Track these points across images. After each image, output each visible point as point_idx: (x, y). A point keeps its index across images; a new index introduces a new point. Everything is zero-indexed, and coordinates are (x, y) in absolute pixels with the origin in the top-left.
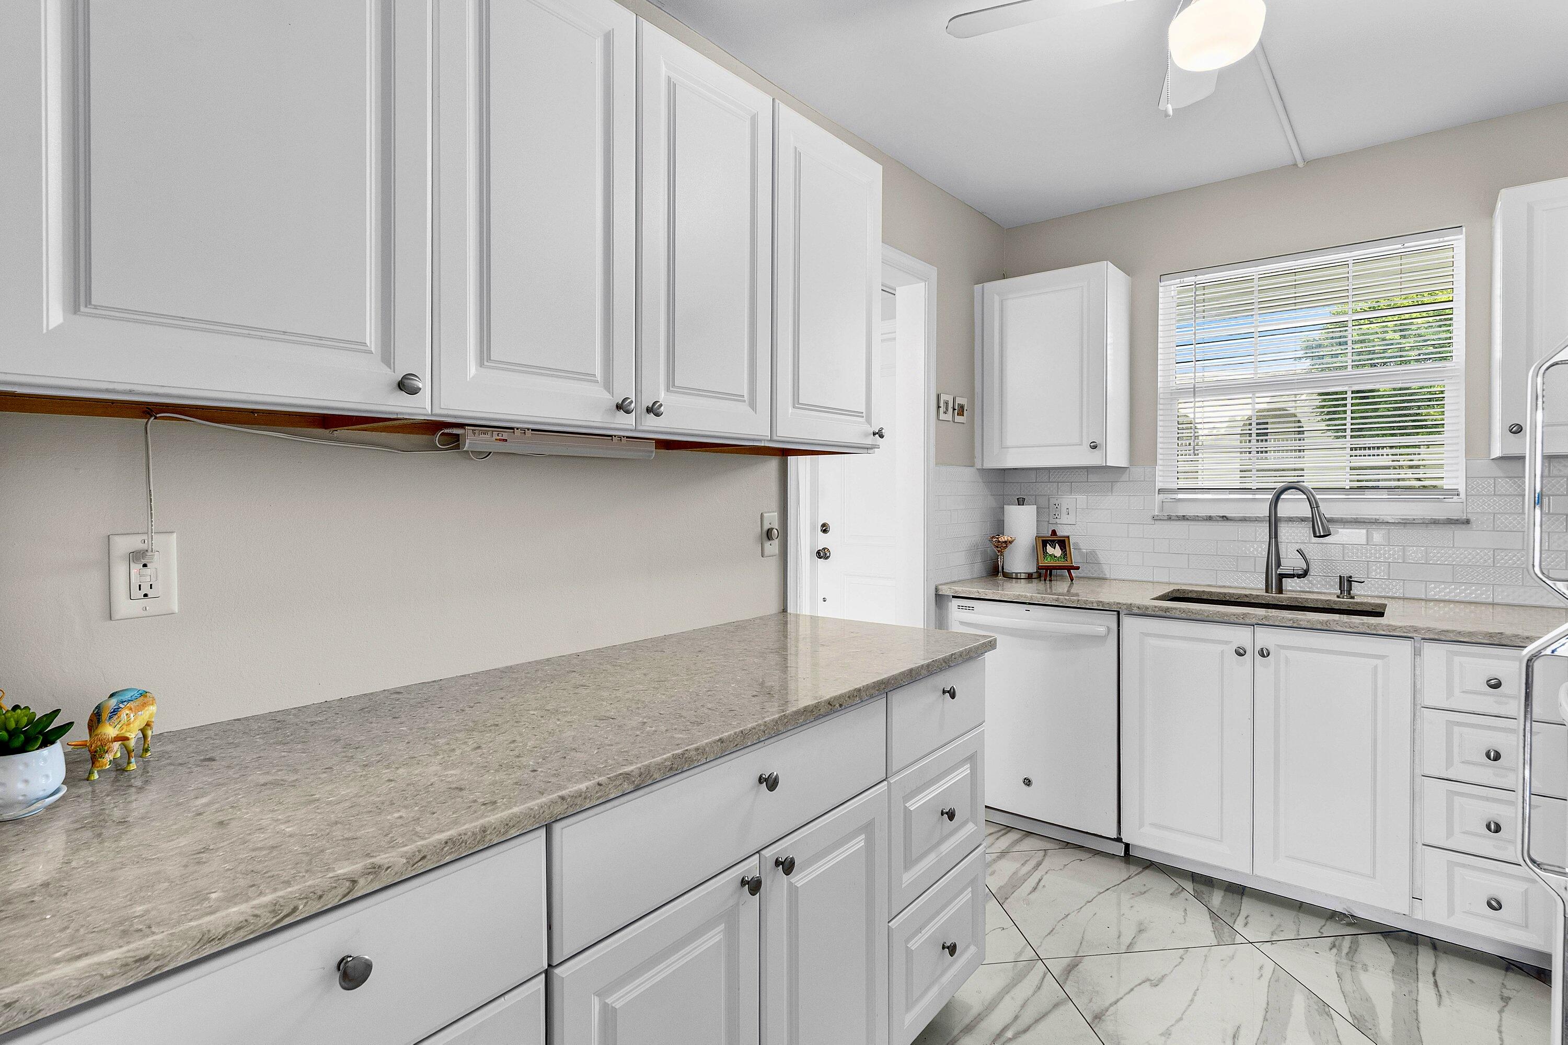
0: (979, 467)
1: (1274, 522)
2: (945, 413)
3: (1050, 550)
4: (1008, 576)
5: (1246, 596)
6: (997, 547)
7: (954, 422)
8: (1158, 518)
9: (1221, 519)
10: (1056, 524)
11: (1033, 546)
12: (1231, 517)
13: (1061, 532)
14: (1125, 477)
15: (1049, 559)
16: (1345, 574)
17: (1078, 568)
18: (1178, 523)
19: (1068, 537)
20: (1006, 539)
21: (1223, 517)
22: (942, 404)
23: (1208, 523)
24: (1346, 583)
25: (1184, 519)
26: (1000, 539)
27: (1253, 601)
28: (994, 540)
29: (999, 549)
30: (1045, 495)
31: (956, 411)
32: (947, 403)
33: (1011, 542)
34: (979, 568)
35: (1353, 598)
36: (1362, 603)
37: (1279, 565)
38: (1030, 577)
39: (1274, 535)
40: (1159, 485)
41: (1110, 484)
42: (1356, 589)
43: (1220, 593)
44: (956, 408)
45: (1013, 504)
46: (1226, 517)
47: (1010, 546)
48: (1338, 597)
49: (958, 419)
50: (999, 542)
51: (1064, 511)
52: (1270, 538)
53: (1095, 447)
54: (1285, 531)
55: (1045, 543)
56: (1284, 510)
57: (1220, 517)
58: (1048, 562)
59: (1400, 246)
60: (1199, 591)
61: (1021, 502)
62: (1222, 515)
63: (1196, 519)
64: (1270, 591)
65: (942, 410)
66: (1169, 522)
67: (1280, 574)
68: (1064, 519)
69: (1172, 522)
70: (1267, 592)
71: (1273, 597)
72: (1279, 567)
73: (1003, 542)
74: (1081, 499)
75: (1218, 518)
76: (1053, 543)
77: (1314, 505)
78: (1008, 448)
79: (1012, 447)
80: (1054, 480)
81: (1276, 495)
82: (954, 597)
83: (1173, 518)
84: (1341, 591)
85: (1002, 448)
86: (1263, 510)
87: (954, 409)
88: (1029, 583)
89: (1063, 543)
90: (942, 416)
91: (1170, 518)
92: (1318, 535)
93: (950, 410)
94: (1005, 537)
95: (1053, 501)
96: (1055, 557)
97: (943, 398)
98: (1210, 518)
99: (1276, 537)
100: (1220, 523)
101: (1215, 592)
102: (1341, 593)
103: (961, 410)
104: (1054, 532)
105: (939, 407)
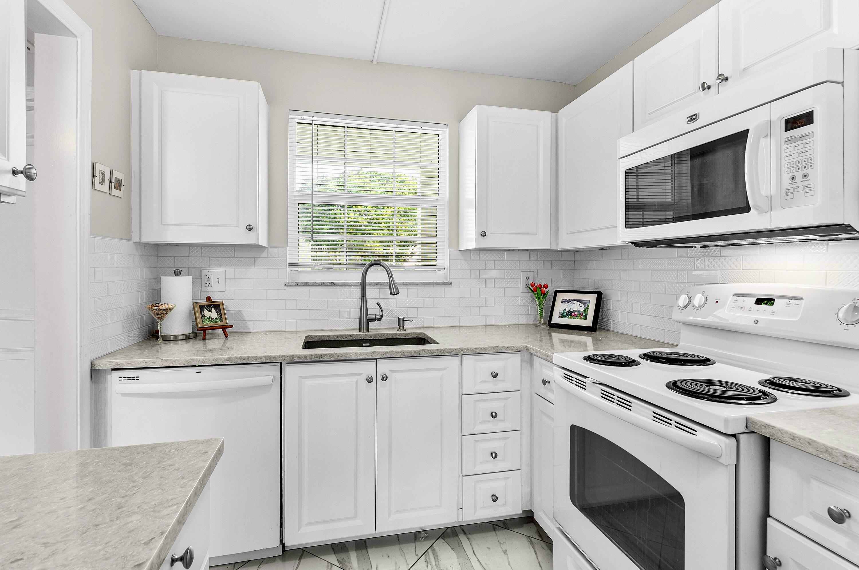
0: (137, 240)
1: (363, 285)
2: (101, 183)
3: (207, 313)
4: (166, 339)
5: (350, 336)
6: (157, 314)
7: (111, 194)
8: (289, 285)
9: (330, 285)
10: (208, 291)
11: (190, 311)
12: (337, 283)
13: (215, 298)
14: (265, 254)
15: (207, 321)
16: (401, 316)
17: (231, 327)
18: (302, 288)
19: (222, 302)
20: (167, 307)
21: (332, 283)
22: (97, 174)
23: (321, 287)
24: (401, 321)
25: (307, 285)
26: (160, 307)
27: (354, 339)
28: (155, 308)
29: (159, 316)
30: (198, 268)
31: (113, 184)
32: (103, 174)
33: (171, 309)
34: (135, 335)
35: (405, 330)
36: (409, 334)
37: (367, 314)
38: (187, 338)
39: (364, 294)
40: (289, 261)
41: (253, 259)
42: (407, 325)
43: (335, 336)
44: (113, 181)
45: (170, 275)
46: (333, 283)
47: (170, 314)
48: (398, 330)
49: (115, 192)
50: (160, 310)
51: (215, 280)
52: (362, 296)
53: (250, 229)
54: (370, 291)
55: (202, 308)
56: (371, 277)
57: (330, 283)
58: (206, 324)
59: (420, 128)
60: (321, 336)
61: (177, 273)
62: (331, 282)
63: (314, 285)
64: (362, 331)
65: (98, 179)
66: (296, 288)
67: (368, 319)
68: (215, 287)
69: (299, 288)
70: (360, 331)
71: (364, 335)
72: (367, 315)
73: (164, 310)
74: (230, 271)
75: (329, 284)
76: (209, 307)
77: (390, 275)
78: (168, 225)
79: (172, 225)
80: (205, 255)
81: (366, 268)
82: (113, 370)
83: (299, 285)
84: (399, 327)
85: (162, 224)
86: (358, 278)
87: (111, 182)
88: (187, 342)
89: (217, 307)
90: (98, 186)
91: (297, 285)
92: (393, 294)
93: (107, 182)
94: (166, 305)
95: (205, 272)
96: (212, 319)
97: (99, 168)
98: (323, 284)
99: (366, 296)
100: (329, 288)
101: (332, 335)
102: (399, 328)
103: (119, 185)
104: (209, 299)
105: (94, 176)
